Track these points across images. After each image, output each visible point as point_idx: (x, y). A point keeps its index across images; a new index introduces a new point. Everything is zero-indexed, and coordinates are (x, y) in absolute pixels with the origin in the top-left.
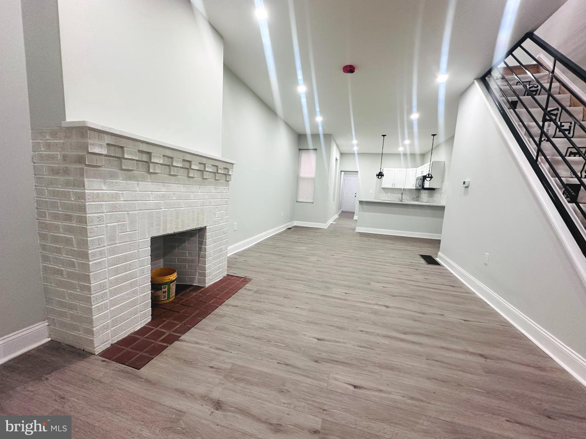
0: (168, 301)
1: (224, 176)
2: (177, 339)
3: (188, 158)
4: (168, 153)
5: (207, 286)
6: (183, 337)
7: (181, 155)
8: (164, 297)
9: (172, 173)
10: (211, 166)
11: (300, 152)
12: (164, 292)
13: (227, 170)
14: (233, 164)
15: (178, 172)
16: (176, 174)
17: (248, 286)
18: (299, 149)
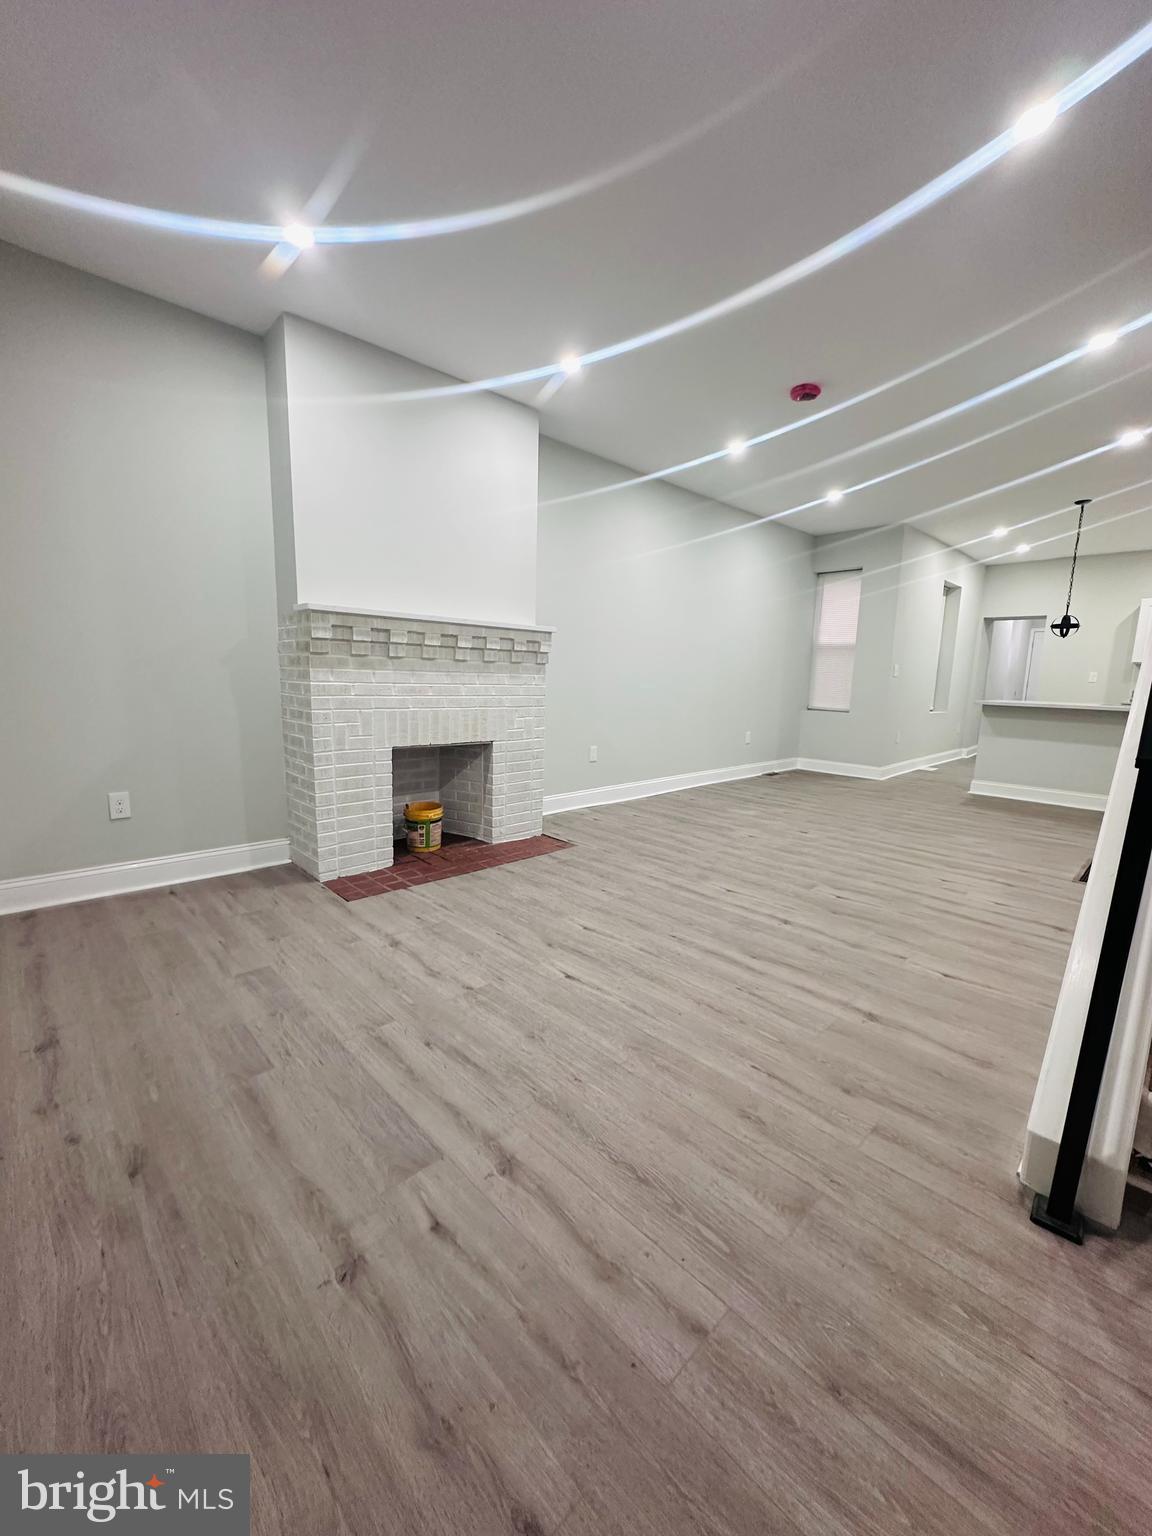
0: (426, 850)
1: (531, 655)
2: (405, 886)
3: (451, 631)
4: (415, 627)
5: (494, 842)
6: (414, 888)
7: (438, 629)
8: (422, 843)
9: (425, 656)
10: (498, 639)
11: (821, 579)
12: (422, 835)
13: (537, 645)
14: (550, 633)
15: (435, 654)
16: (432, 656)
17: (559, 854)
18: (819, 574)
